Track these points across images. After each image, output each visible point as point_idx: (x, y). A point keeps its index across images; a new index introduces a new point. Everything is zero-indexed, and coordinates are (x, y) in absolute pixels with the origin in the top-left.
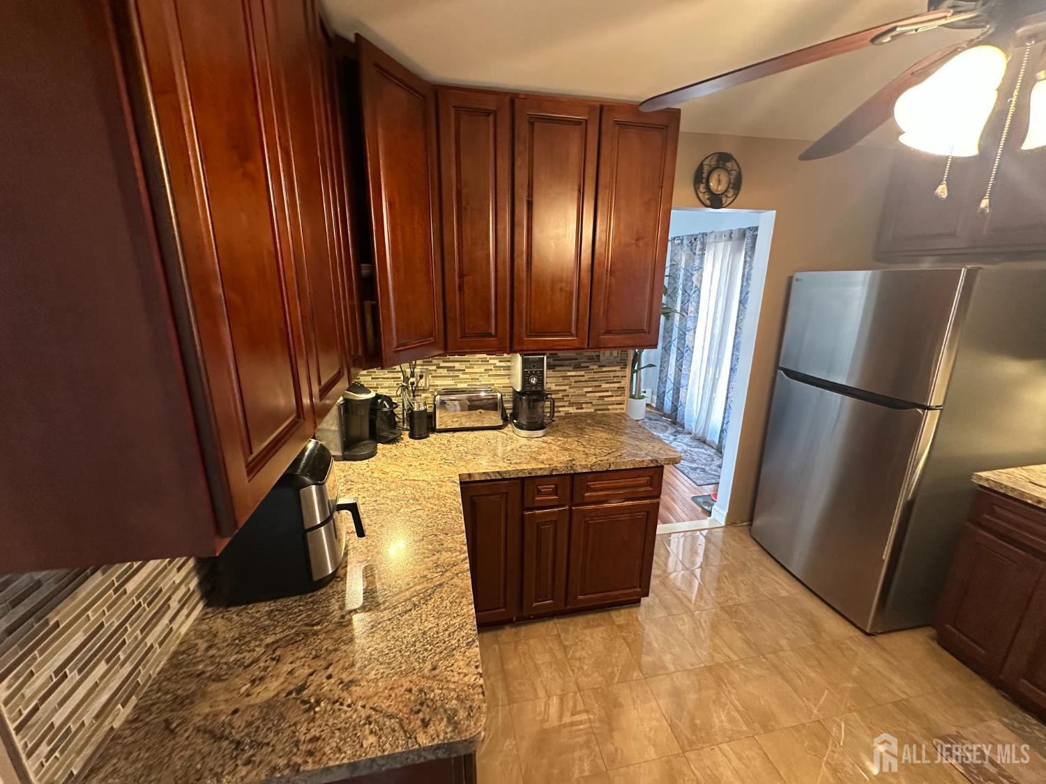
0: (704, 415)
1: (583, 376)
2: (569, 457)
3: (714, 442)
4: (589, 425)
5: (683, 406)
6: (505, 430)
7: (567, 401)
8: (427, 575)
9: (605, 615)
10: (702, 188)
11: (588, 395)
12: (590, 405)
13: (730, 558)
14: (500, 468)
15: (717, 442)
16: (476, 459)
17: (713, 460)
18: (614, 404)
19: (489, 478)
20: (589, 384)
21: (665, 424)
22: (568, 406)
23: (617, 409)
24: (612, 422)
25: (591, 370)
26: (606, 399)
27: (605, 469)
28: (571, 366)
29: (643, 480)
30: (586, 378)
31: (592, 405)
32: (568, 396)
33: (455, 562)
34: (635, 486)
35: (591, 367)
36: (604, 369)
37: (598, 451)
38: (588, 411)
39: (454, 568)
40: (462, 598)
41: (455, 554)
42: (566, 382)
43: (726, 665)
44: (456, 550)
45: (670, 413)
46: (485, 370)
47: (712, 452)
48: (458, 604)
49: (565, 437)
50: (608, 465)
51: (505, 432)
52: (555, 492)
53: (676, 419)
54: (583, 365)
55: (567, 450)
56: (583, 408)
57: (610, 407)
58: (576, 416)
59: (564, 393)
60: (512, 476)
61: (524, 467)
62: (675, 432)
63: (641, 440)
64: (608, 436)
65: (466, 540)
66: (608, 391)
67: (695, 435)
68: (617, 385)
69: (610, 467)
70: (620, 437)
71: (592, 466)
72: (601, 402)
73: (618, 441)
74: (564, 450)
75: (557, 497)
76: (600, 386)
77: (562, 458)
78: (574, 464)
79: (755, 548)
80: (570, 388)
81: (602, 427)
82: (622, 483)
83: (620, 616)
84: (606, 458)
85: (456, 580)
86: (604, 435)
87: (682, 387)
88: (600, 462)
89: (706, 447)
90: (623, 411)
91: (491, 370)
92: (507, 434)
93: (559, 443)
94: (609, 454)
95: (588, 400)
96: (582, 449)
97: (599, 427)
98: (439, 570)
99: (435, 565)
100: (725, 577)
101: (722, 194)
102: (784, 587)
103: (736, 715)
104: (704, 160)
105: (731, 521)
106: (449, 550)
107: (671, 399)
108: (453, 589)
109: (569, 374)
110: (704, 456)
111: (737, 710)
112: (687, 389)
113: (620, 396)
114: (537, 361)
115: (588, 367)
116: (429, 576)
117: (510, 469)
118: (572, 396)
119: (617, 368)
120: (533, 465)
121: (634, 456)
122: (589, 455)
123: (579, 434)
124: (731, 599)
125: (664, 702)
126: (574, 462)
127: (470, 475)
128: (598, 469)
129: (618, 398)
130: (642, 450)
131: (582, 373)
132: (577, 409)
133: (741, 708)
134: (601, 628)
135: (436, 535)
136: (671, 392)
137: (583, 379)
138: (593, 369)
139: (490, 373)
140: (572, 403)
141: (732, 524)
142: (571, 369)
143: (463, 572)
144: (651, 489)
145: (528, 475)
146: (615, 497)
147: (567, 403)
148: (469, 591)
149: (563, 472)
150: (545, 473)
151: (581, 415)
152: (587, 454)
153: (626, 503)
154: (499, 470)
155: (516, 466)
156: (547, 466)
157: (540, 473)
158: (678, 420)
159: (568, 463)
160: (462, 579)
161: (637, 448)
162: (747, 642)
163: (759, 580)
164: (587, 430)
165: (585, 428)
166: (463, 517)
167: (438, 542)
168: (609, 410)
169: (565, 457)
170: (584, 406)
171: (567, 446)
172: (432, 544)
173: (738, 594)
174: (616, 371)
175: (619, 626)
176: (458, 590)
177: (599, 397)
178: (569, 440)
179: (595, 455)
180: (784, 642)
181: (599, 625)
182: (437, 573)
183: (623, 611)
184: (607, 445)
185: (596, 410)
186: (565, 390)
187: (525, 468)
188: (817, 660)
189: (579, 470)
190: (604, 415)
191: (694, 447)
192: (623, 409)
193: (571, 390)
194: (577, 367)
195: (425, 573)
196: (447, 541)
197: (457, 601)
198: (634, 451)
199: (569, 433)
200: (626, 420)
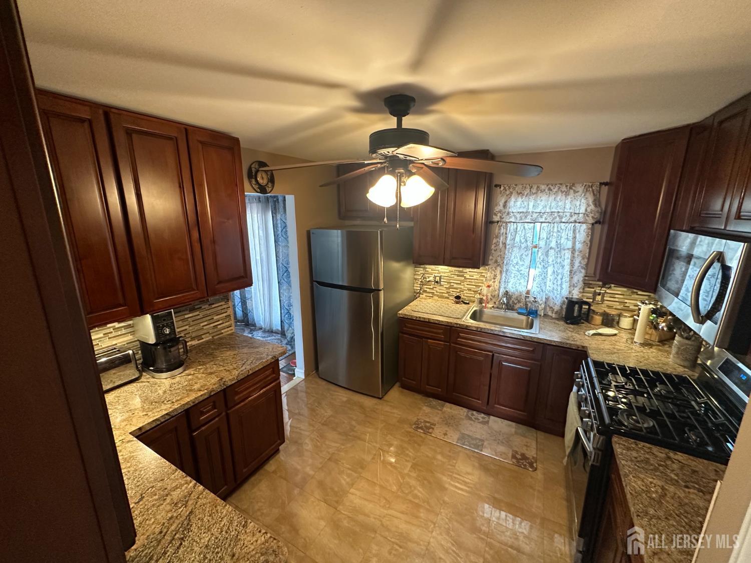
0: (267, 315)
1: (199, 315)
2: (217, 377)
3: (278, 330)
4: (215, 349)
5: (252, 311)
6: (143, 379)
7: (189, 337)
8: (173, 515)
9: (261, 471)
10: (254, 181)
11: (205, 328)
12: (208, 335)
13: (314, 395)
14: (165, 410)
15: (280, 329)
16: (136, 414)
17: (282, 341)
18: (225, 329)
19: (159, 423)
20: (204, 319)
21: (241, 327)
22: (190, 341)
23: (228, 331)
24: (229, 341)
25: (203, 309)
26: (219, 327)
27: (246, 375)
28: (187, 310)
29: (268, 373)
30: (201, 316)
31: (210, 334)
32: (190, 333)
33: (188, 492)
34: (265, 378)
35: (203, 307)
36: (213, 306)
37: (235, 366)
38: (207, 339)
39: (192, 495)
40: (216, 507)
41: (183, 488)
42: (185, 323)
43: (336, 452)
44: (182, 485)
45: (243, 319)
46: (104, 334)
47: (279, 336)
48: (216, 512)
49: (202, 365)
50: (248, 372)
51: (145, 380)
52: (214, 407)
53: (248, 322)
54: (196, 307)
55: (211, 374)
56: (203, 339)
57: (223, 331)
58: (199, 346)
59: (186, 332)
60: (180, 412)
61: (187, 400)
62: (251, 331)
63: (257, 347)
64: (234, 353)
65: (184, 473)
66: (219, 321)
67: (265, 329)
68: (225, 315)
69: (249, 372)
70: (243, 350)
71: (237, 377)
72: (216, 330)
73: (243, 353)
74: (209, 374)
75: (216, 410)
76: (213, 319)
77: (213, 381)
78: (225, 381)
79: (324, 383)
80: (189, 327)
81: (225, 348)
82: (257, 379)
83: (271, 466)
84: (244, 368)
85: (200, 502)
86: (232, 353)
87: (248, 300)
88: (241, 372)
89: (274, 335)
90: (232, 331)
91: (111, 332)
92: (149, 382)
93: (201, 371)
94: (244, 364)
95: (206, 331)
96: (222, 368)
97: (223, 348)
98: (180, 505)
99: (173, 505)
100: (317, 406)
101: (266, 185)
102: (343, 396)
103: (349, 472)
104: (252, 164)
105: (307, 374)
106: (176, 488)
107: (241, 309)
108: (204, 508)
109: (186, 316)
110: (276, 341)
111: (349, 469)
112: (252, 301)
113: (229, 321)
114: (167, 315)
115: (201, 307)
116: (175, 515)
117: (176, 407)
118: (192, 332)
119: (223, 303)
120: (193, 396)
121: (261, 360)
122: (231, 371)
123: (212, 359)
124: (324, 417)
125: (317, 494)
126: (224, 380)
127: (140, 429)
128: (242, 377)
129: (227, 324)
130: (262, 354)
131: (197, 313)
132: (198, 340)
133: (350, 467)
134: (263, 481)
135: (152, 487)
136: (240, 304)
137: (199, 317)
138: (205, 308)
139: (110, 335)
140: (194, 337)
141: (308, 375)
142: (188, 312)
143: (202, 493)
144: (275, 375)
145: (192, 404)
146: (254, 391)
147: (190, 339)
148: (217, 500)
149: (219, 390)
150: (206, 397)
151: (202, 344)
152: (229, 371)
153: (262, 391)
154: (166, 412)
155: (179, 402)
156: (206, 391)
157: (201, 399)
158: (250, 322)
159: (220, 383)
160: (205, 498)
161: (258, 353)
162: (340, 434)
163: (332, 398)
164: (216, 354)
165: (213, 353)
166: (165, 461)
167: (160, 489)
168: (222, 333)
169: (214, 380)
170: (203, 336)
171: (209, 371)
172: (156, 495)
173: (326, 412)
174: (222, 305)
175: (273, 472)
176: (209, 505)
177: (214, 326)
178: (208, 366)
179: (235, 369)
180: (354, 423)
181: (260, 481)
182: (180, 508)
183: (271, 462)
184: (238, 359)
185: (213, 337)
186: (186, 330)
187: (189, 400)
188: (368, 422)
189: (230, 383)
190: (221, 339)
191: (267, 337)
192: (232, 330)
193: (191, 328)
194: (192, 310)
195: (170, 515)
196: (168, 485)
197: (213, 511)
198: (258, 356)
199: (204, 360)
200: (239, 337)
